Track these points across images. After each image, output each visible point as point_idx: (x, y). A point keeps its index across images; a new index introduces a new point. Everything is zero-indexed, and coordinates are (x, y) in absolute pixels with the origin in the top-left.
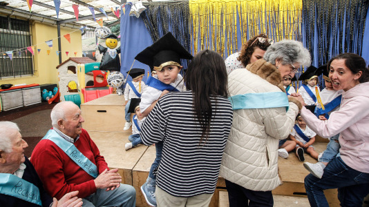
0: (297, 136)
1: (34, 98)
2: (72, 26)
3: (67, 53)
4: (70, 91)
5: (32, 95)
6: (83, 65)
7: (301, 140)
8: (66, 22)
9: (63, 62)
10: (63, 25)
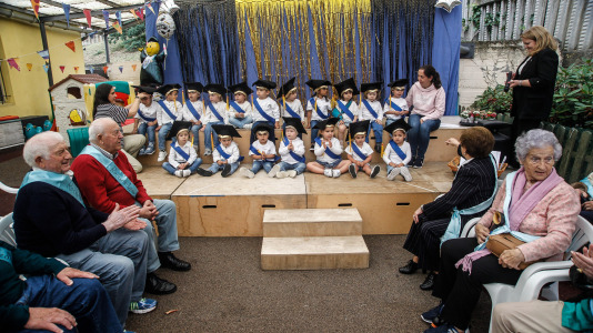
0: (355, 154)
1: (11, 137)
2: (65, 26)
3: (62, 68)
4: (73, 124)
5: (7, 132)
6: (93, 86)
7: (358, 158)
8: (55, 19)
9: (55, 83)
10: (50, 23)
